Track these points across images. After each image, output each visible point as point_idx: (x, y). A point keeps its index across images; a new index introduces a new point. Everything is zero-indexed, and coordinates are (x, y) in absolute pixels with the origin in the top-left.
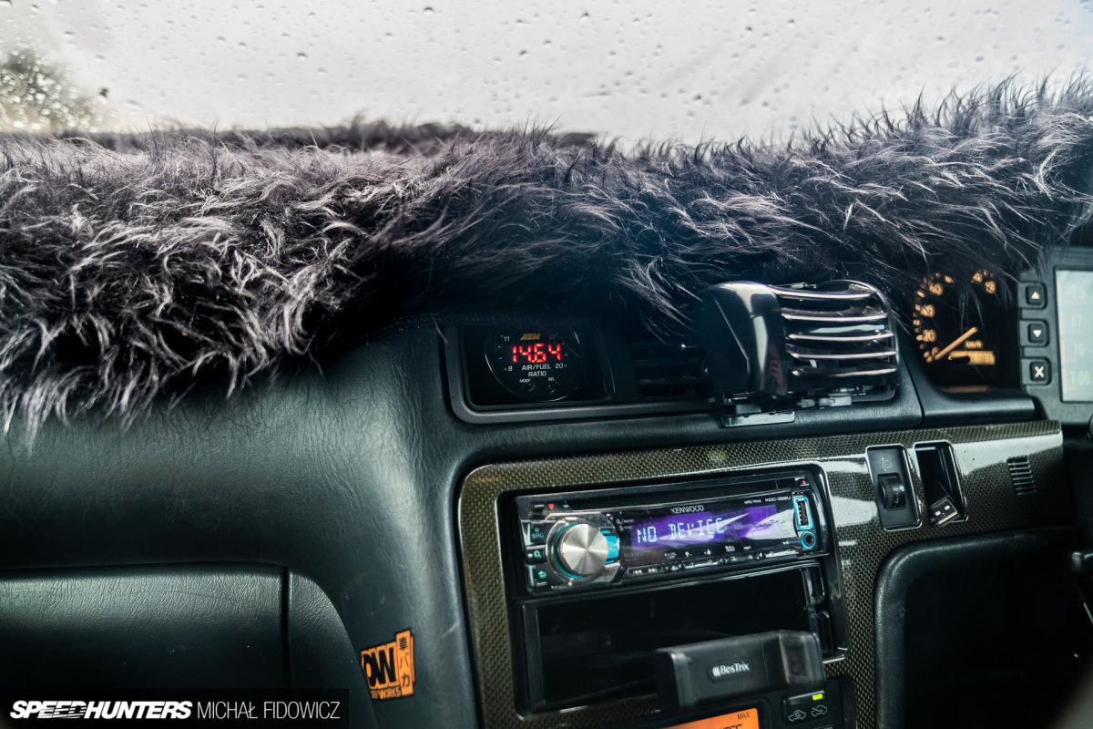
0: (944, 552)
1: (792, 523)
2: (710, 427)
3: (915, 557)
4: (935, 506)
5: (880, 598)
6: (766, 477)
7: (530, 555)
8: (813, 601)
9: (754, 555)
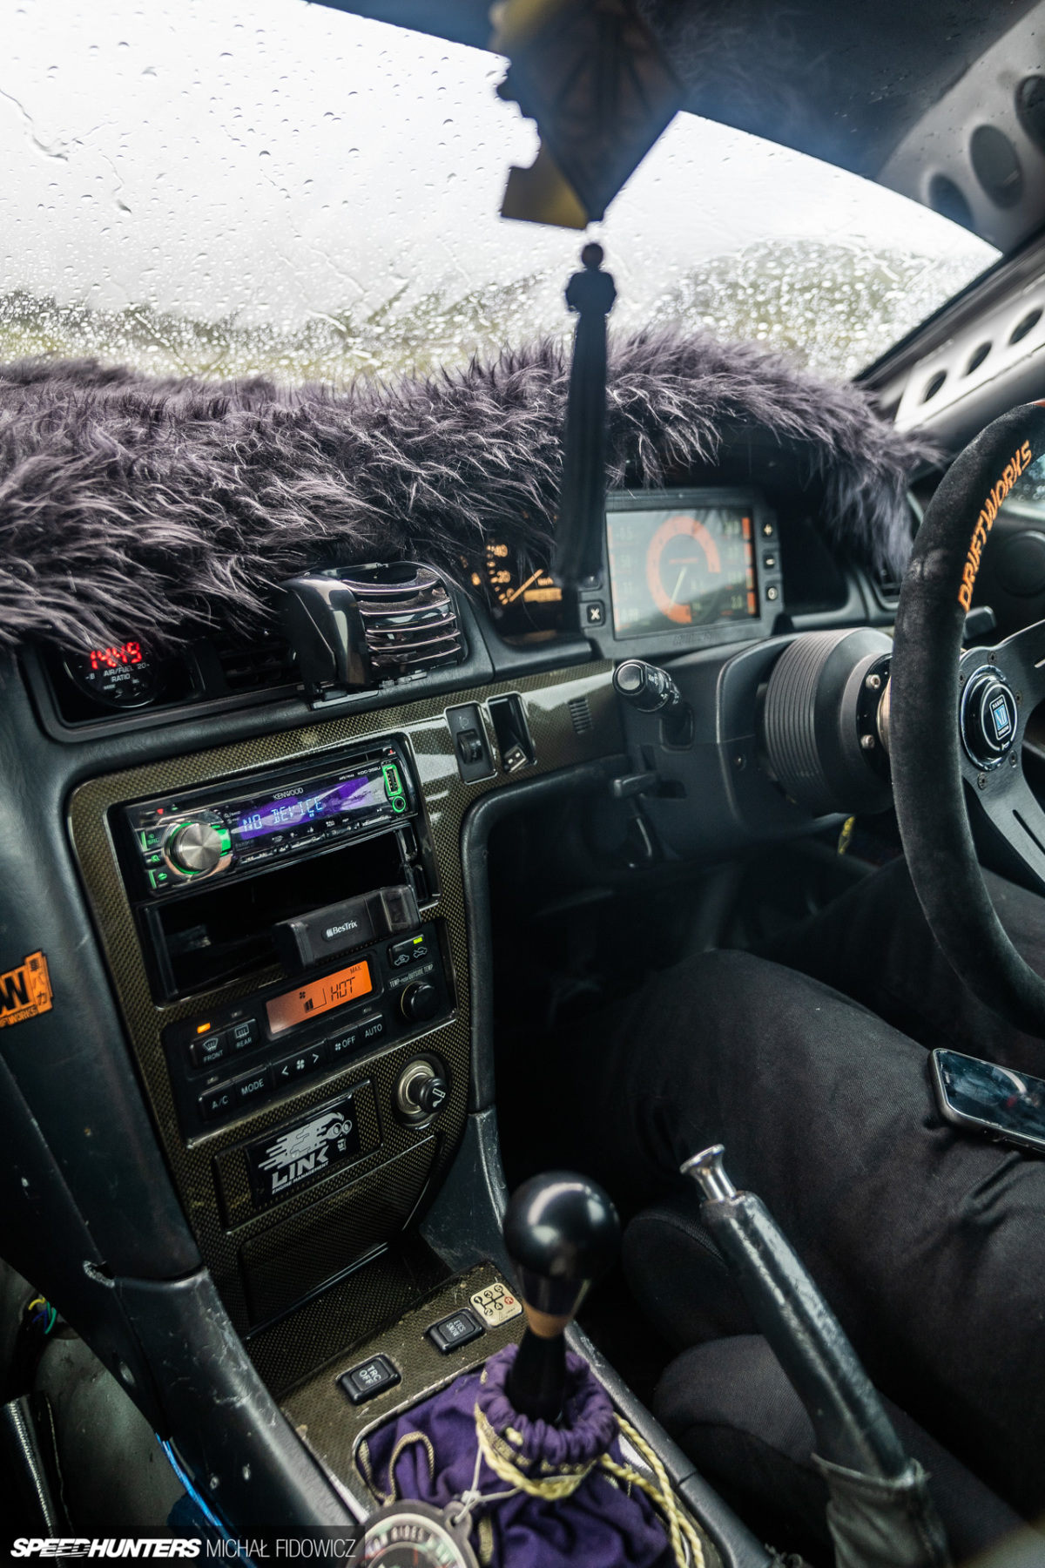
0: (517, 795)
1: (383, 791)
2: (300, 710)
3: (493, 804)
4: (508, 754)
5: (465, 844)
6: (357, 752)
7: (149, 861)
8: (407, 857)
9: (352, 825)
